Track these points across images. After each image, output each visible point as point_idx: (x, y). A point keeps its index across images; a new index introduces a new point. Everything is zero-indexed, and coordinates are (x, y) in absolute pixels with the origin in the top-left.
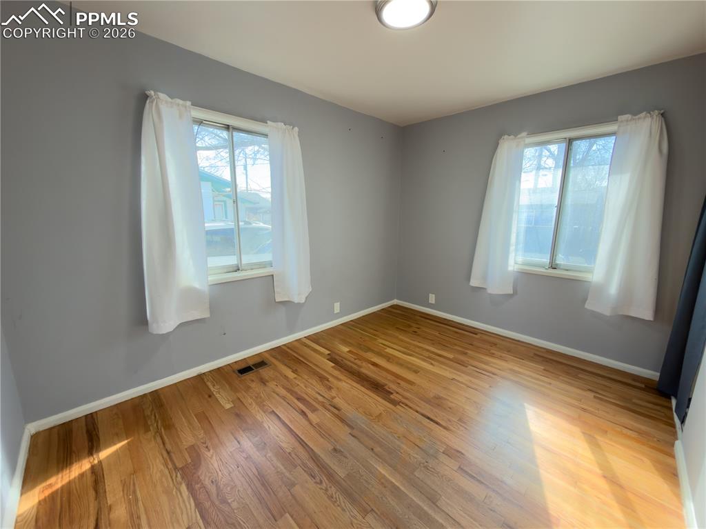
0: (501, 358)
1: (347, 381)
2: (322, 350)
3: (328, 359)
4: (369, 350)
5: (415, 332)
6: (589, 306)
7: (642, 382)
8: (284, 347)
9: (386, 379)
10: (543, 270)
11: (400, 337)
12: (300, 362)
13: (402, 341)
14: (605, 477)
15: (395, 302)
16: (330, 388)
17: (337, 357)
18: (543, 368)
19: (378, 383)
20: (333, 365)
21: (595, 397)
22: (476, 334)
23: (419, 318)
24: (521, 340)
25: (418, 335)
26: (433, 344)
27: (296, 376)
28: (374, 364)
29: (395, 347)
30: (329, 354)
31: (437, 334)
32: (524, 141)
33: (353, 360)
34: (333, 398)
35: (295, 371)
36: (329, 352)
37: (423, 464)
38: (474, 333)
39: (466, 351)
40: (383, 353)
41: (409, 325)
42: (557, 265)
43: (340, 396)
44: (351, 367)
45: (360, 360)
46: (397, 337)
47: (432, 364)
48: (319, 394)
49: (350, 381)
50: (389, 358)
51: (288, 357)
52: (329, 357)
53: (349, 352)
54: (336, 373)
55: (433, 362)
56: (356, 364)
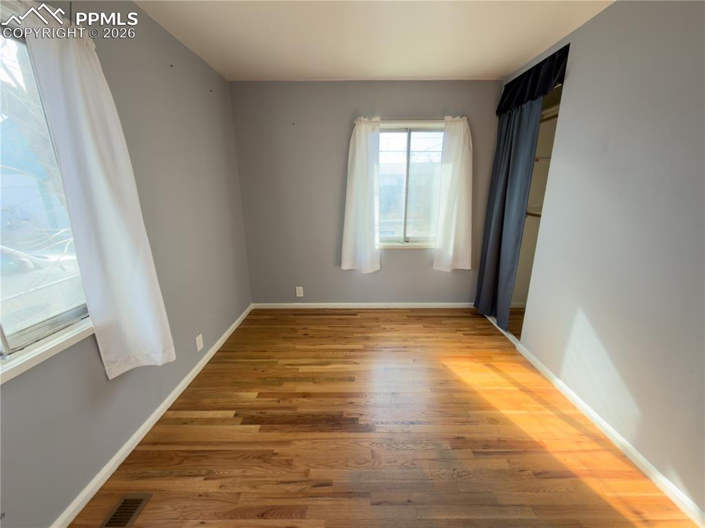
0: (392, 330)
1: (297, 437)
2: (219, 414)
3: (242, 424)
4: (280, 380)
5: (306, 334)
6: (436, 267)
7: (469, 312)
8: (141, 448)
9: (334, 405)
10: (401, 244)
11: (297, 347)
12: (204, 455)
13: (304, 351)
14: (521, 390)
15: (253, 306)
16: (289, 463)
17: (254, 413)
18: (421, 326)
19: (333, 416)
20: (258, 427)
21: (464, 334)
22: (356, 315)
23: (293, 317)
24: (389, 307)
25: (312, 337)
26: (335, 340)
27: (218, 482)
28: (305, 395)
29: (303, 361)
30: (236, 415)
31: (327, 328)
32: (379, 125)
33: (276, 404)
34: (306, 473)
35: (209, 476)
36: (234, 412)
37: (454, 474)
38: (354, 315)
39: (367, 335)
40: (300, 375)
41: (291, 329)
42: (409, 238)
43: (311, 464)
44: (284, 415)
45: (285, 399)
46: (294, 349)
47: (355, 363)
48: (282, 482)
49: (302, 435)
50: (312, 378)
51: (172, 459)
52: (240, 420)
53: (260, 395)
54: (275, 435)
55: (355, 361)
56: (285, 408)
